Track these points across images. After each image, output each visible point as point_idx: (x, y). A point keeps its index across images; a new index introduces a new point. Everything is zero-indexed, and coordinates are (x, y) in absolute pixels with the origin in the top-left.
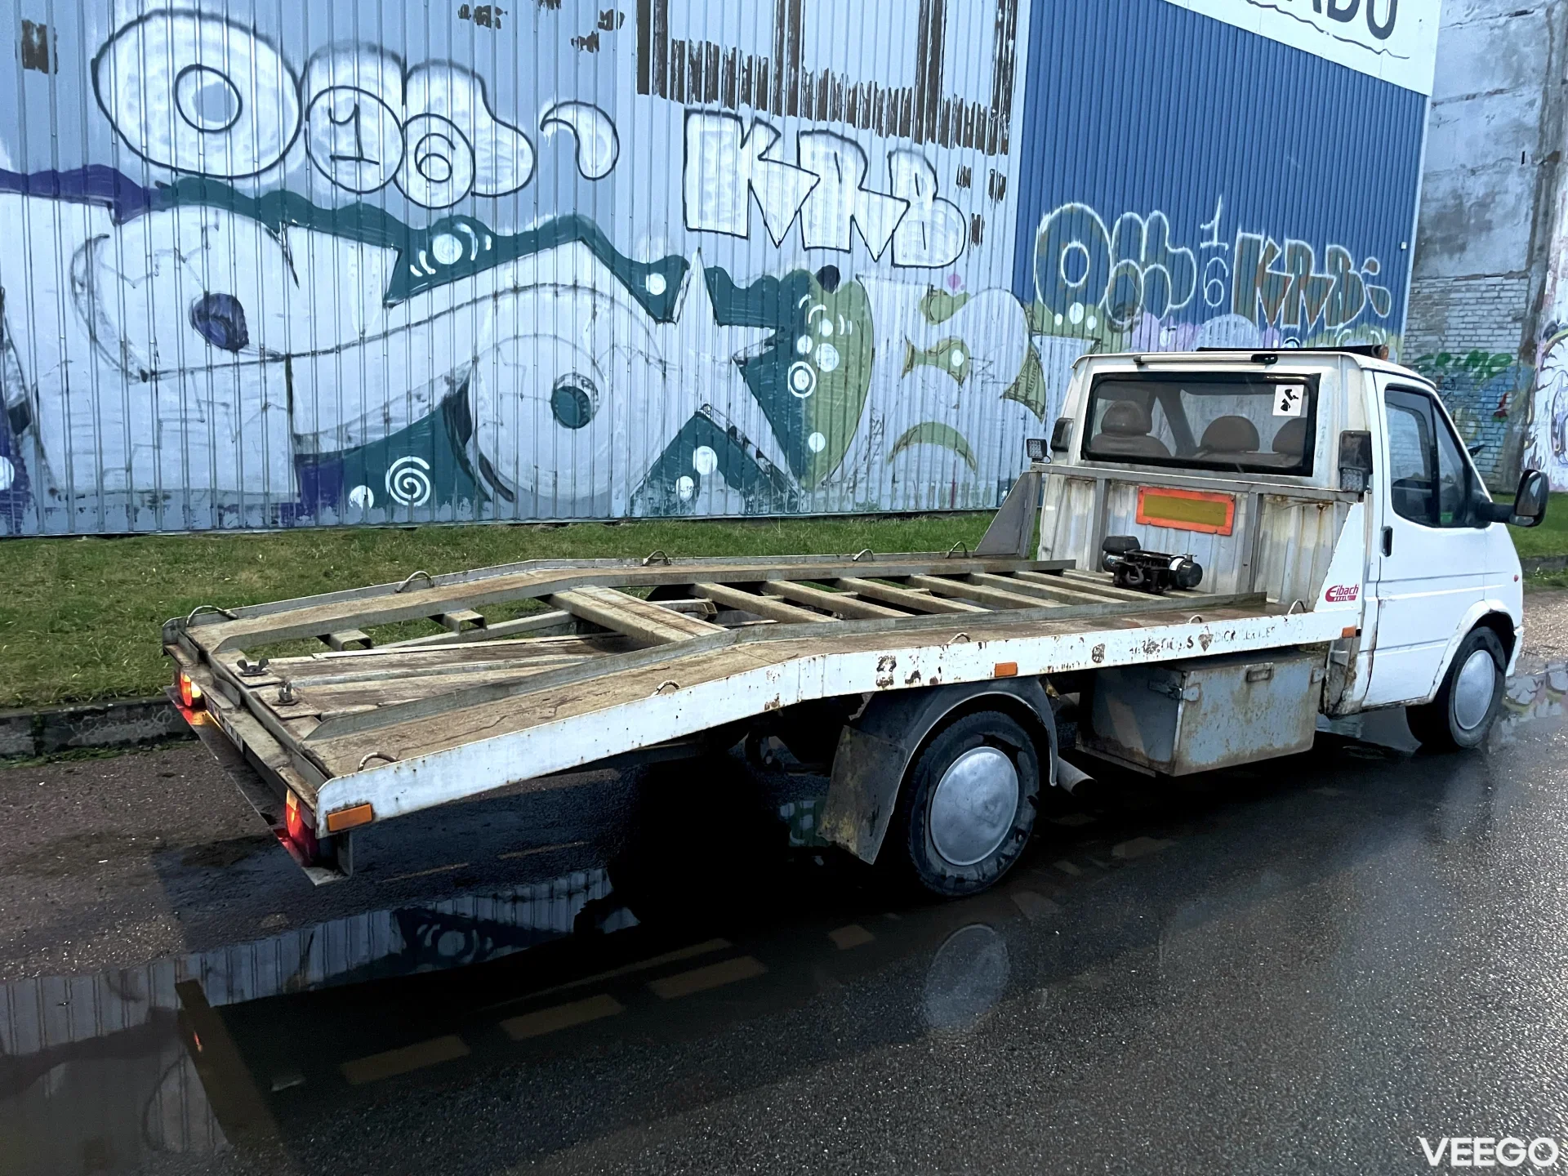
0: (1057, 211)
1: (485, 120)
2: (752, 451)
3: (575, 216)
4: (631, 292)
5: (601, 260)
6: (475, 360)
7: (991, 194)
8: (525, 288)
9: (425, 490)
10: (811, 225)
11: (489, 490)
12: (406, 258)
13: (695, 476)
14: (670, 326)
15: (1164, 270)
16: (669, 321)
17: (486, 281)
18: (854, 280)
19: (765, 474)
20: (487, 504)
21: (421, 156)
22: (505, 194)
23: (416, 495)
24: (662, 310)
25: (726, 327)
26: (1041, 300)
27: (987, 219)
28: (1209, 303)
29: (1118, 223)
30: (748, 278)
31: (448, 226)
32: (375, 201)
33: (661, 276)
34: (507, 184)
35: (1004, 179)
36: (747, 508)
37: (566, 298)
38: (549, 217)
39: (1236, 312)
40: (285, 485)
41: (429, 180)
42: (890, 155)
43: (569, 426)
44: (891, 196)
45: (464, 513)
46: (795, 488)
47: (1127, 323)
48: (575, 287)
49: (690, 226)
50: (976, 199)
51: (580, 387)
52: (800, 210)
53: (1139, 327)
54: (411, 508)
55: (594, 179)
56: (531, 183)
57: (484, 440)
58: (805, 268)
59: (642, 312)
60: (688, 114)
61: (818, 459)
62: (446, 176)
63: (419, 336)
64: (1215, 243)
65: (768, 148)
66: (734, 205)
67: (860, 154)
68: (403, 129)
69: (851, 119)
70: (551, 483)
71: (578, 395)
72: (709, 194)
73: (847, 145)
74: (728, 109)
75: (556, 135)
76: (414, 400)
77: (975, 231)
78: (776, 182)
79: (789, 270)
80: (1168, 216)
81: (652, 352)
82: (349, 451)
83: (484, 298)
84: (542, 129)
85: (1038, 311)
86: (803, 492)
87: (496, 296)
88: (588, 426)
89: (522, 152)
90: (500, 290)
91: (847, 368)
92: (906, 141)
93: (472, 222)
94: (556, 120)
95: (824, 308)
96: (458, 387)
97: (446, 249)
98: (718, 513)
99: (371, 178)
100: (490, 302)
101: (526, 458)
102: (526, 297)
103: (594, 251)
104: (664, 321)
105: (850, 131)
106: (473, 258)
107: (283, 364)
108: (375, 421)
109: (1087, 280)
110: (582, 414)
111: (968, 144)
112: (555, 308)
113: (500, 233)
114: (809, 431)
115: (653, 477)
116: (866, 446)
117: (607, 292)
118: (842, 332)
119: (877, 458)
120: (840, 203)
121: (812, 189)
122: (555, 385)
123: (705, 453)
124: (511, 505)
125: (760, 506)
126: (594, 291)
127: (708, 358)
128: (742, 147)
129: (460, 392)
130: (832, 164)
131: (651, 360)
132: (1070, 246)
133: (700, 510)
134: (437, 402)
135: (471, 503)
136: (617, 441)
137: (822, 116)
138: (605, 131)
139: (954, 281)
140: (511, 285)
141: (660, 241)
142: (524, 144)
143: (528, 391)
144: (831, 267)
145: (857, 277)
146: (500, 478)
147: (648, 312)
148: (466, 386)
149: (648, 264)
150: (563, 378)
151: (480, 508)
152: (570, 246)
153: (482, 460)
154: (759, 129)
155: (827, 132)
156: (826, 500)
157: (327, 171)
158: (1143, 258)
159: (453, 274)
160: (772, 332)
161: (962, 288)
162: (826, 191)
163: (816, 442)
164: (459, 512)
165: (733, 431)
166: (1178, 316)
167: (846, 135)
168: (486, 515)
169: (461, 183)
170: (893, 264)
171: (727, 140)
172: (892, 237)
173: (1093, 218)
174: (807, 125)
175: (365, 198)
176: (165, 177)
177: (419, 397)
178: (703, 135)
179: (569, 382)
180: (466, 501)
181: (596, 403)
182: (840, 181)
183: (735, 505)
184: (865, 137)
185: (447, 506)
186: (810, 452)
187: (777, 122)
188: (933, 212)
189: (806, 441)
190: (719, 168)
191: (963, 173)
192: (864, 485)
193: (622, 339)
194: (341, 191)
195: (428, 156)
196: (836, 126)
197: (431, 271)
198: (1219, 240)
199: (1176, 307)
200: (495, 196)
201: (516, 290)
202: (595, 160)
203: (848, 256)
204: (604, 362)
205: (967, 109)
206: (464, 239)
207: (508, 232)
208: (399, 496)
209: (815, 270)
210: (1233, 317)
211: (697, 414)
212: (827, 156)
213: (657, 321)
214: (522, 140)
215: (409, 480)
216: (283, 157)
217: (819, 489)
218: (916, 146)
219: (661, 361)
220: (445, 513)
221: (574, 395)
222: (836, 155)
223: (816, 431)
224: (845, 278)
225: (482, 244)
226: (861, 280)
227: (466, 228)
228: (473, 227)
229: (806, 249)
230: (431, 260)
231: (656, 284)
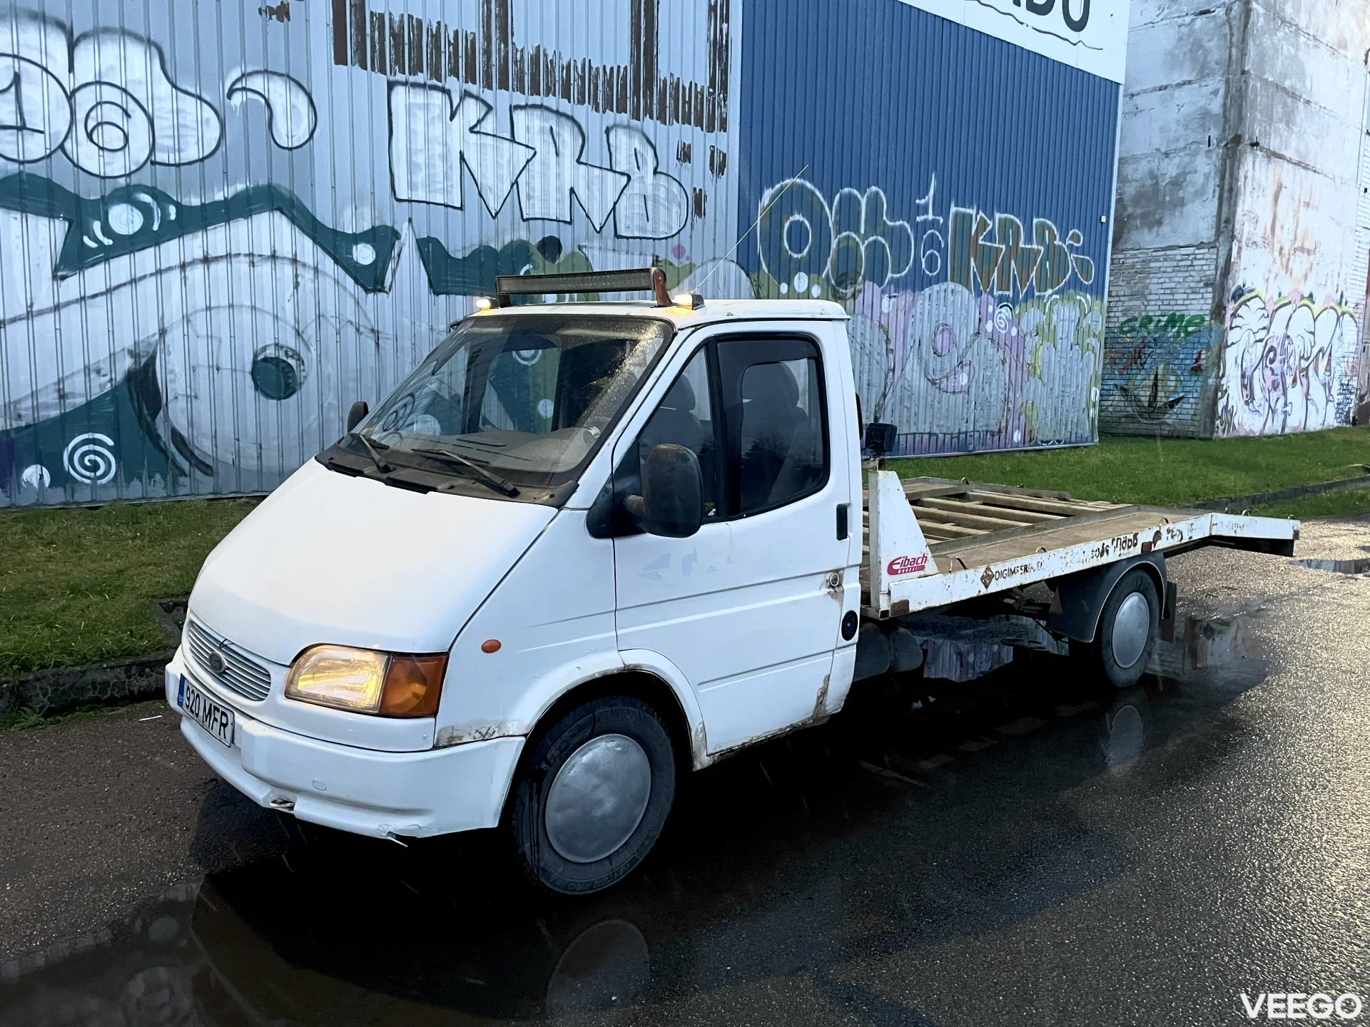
0: (778, 186)
1: (164, 88)
3: (270, 186)
4: (336, 261)
5: (303, 230)
6: (163, 332)
7: (712, 169)
8: (217, 259)
9: (109, 466)
10: (529, 197)
11: (185, 465)
12: (78, 229)
14: (381, 295)
15: (883, 241)
16: (380, 291)
17: (171, 251)
18: (577, 250)
20: (182, 479)
21: (91, 124)
22: (190, 163)
23: (99, 473)
24: (372, 280)
25: (443, 296)
26: (766, 271)
27: (710, 193)
28: (927, 272)
29: (837, 197)
30: (464, 248)
31: (126, 195)
32: (37, 170)
33: (369, 246)
34: (191, 153)
35: (724, 155)
37: (265, 268)
38: (240, 187)
39: (952, 280)
41: (102, 149)
42: (608, 131)
43: (273, 398)
44: (611, 170)
45: (158, 490)
47: (850, 291)
48: (274, 257)
49: (399, 196)
50: (698, 174)
51: (285, 358)
52: (516, 182)
53: (861, 295)
54: (93, 487)
55: (290, 149)
56: (219, 152)
57: (177, 414)
58: (524, 238)
59: (349, 282)
60: (391, 86)
61: (546, 424)
62: (122, 144)
63: (98, 309)
64: (930, 216)
65: (479, 122)
66: (446, 176)
67: (576, 129)
68: (71, 96)
69: (566, 95)
70: (255, 455)
71: (282, 365)
72: (418, 165)
73: (563, 120)
74: (434, 82)
75: (245, 105)
76: (93, 375)
77: (698, 204)
78: (490, 153)
79: (508, 239)
80: (885, 192)
81: (363, 322)
82: (19, 429)
83: (170, 269)
84: (229, 97)
85: (763, 280)
87: (183, 266)
88: (294, 397)
89: (208, 120)
90: (188, 260)
92: (624, 118)
93: (153, 192)
94: (244, 89)
96: (143, 361)
97: (124, 219)
99: (34, 146)
100: (178, 271)
101: (227, 430)
102: (219, 268)
103: (293, 220)
104: (375, 291)
105: (565, 106)
106: (156, 228)
108: (48, 398)
109: (809, 252)
110: (287, 385)
111: (686, 120)
112: (252, 279)
113: (185, 202)
114: (536, 398)
117: (310, 261)
120: (558, 176)
121: (528, 162)
122: (255, 356)
123: (424, 422)
124: (211, 479)
126: (294, 261)
127: (425, 327)
128: (452, 118)
129: (147, 364)
130: (548, 137)
131: (362, 329)
132: (791, 219)
134: (120, 376)
135: (164, 478)
136: (329, 410)
137: (535, 91)
138: (302, 101)
139: (679, 251)
140: (199, 254)
141: (367, 211)
142: (209, 112)
143: (225, 362)
144: (552, 238)
145: (580, 247)
146: (196, 453)
147: (357, 281)
148: (153, 358)
149: (354, 234)
150: (264, 349)
151: (175, 483)
152: (266, 215)
153: (175, 434)
154: (470, 102)
155: (541, 107)
158: (862, 231)
159: (133, 244)
161: (687, 259)
162: (544, 164)
163: (545, 408)
164: (150, 488)
165: (455, 398)
166: (899, 285)
167: (561, 110)
168: (182, 491)
169: (139, 150)
170: (617, 236)
171: (435, 112)
172: (614, 209)
173: (813, 193)
174: (520, 99)
175: (29, 168)
177: (98, 372)
178: (409, 108)
179: (271, 352)
180: (158, 477)
181: (303, 374)
182: (557, 154)
184: (582, 112)
185: (136, 483)
186: (540, 417)
187: (488, 95)
188: (656, 186)
189: (535, 408)
190: (427, 140)
191: (683, 149)
193: (329, 308)
194: (1, 160)
195: (100, 124)
196: (551, 101)
197: (108, 242)
198: (934, 214)
199: (895, 276)
200: (178, 165)
201: (206, 260)
202: (291, 129)
203: (569, 227)
204: (310, 332)
205: (684, 88)
206: (146, 210)
207: (195, 202)
208: (80, 475)
209: (535, 240)
210: (951, 285)
212: (542, 130)
213: (367, 291)
214: (205, 106)
215: (92, 457)
218: (634, 122)
219: (373, 330)
220: (135, 490)
221: (277, 366)
222: (551, 128)
223: (545, 398)
224: (567, 248)
225: (165, 214)
226: (584, 250)
227: (146, 198)
228: (154, 197)
229: (524, 220)
230: (107, 230)
231: (364, 254)
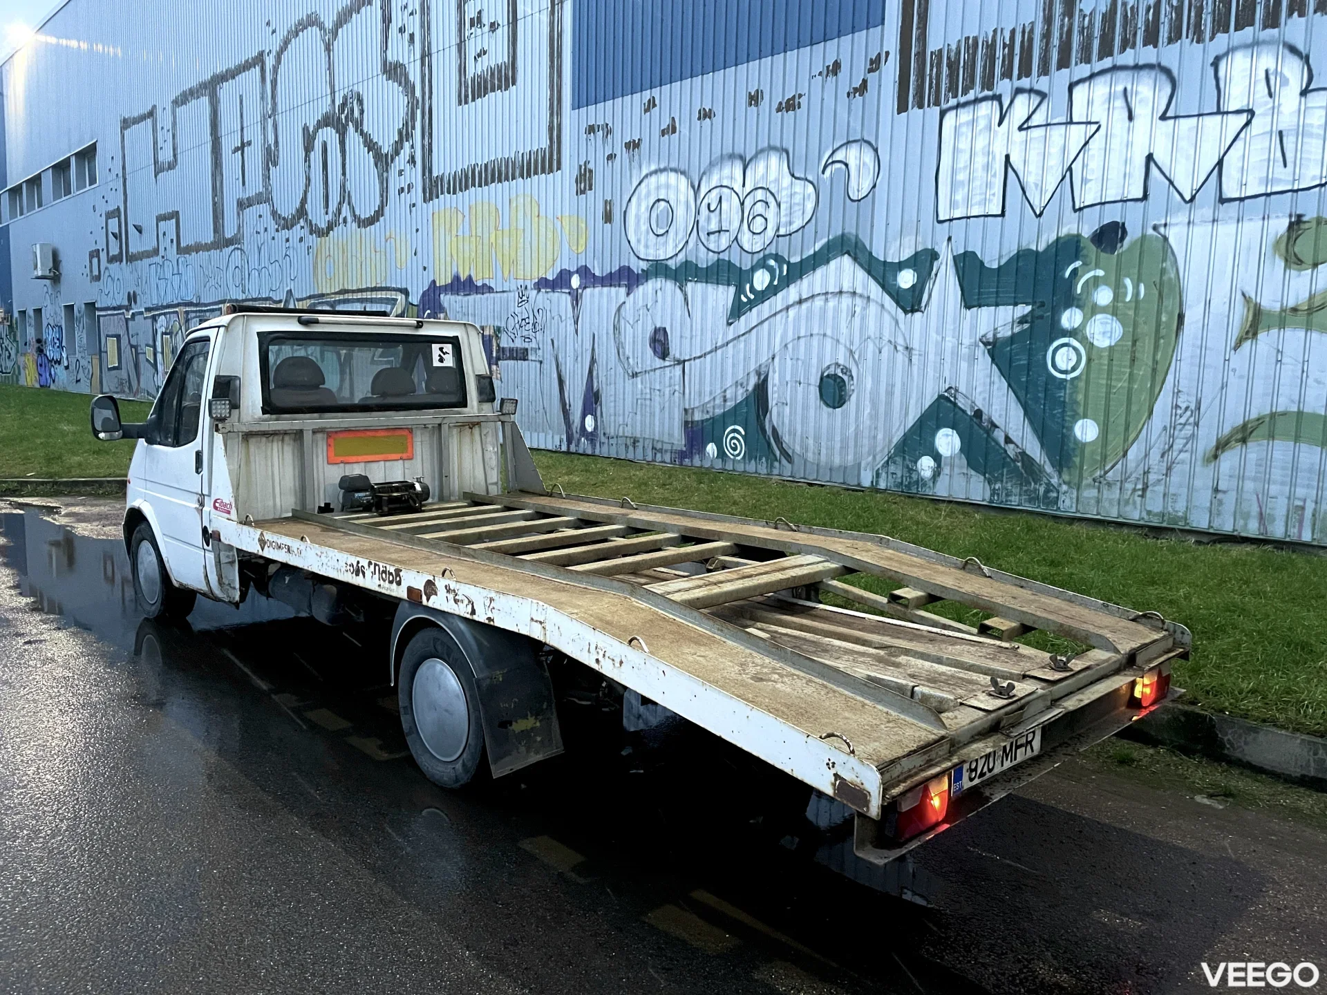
1: (787, 179)
2: (999, 436)
3: (843, 235)
4: (883, 287)
5: (861, 266)
6: (773, 358)
8: (806, 300)
9: (742, 449)
10: (1084, 182)
11: (778, 453)
12: (740, 291)
13: (937, 457)
14: (918, 315)
16: (917, 311)
17: (783, 298)
18: (1150, 231)
19: (1014, 461)
20: (776, 464)
21: (750, 219)
22: (797, 231)
23: (737, 453)
24: (911, 302)
25: (974, 310)
30: (1000, 257)
31: (762, 264)
32: (725, 256)
33: (912, 271)
34: (798, 223)
36: (992, 495)
37: (834, 302)
38: (825, 240)
40: (678, 439)
41: (754, 233)
43: (831, 407)
44: (1219, 112)
45: (763, 469)
46: (1055, 481)
48: (840, 292)
49: (941, 218)
51: (840, 375)
52: (1070, 169)
54: (733, 461)
55: (859, 201)
56: (814, 218)
57: (776, 415)
58: (1074, 231)
59: (892, 305)
60: (943, 114)
61: (1087, 450)
62: (763, 228)
65: (1030, 116)
66: (988, 185)
67: (1163, 77)
68: (742, 204)
70: (817, 451)
71: (838, 380)
72: (962, 183)
73: (1143, 73)
74: (987, 93)
75: (832, 174)
76: (739, 388)
78: (1039, 148)
79: (1053, 237)
81: (900, 341)
82: (707, 420)
83: (780, 311)
84: (823, 171)
86: (1065, 488)
87: (788, 308)
88: (844, 406)
89: (809, 195)
90: (790, 303)
91: (1134, 342)
92: (1248, 33)
93: (777, 258)
94: (833, 162)
95: (1100, 273)
96: (762, 377)
97: (761, 280)
98: (960, 496)
99: (724, 241)
100: (784, 312)
102: (804, 306)
103: (855, 259)
104: (913, 311)
105: (1149, 55)
106: (776, 283)
107: (681, 366)
108: (719, 401)
110: (841, 396)
112: (823, 312)
113: (793, 260)
114: (1075, 419)
115: (895, 454)
116: (1165, 438)
117: (864, 291)
118: (1128, 299)
119: (1182, 456)
120: (1129, 145)
121: (1088, 141)
122: (822, 374)
123: (947, 435)
124: (789, 466)
125: (1007, 495)
126: (854, 293)
127: (954, 342)
128: (1000, 124)
129: (764, 380)
130: (1120, 103)
131: (899, 348)
133: (941, 490)
134: (750, 388)
135: (767, 461)
137: (1106, 52)
138: (871, 157)
140: (796, 298)
141: (911, 239)
142: (810, 189)
143: (804, 379)
144: (1115, 224)
145: (1155, 228)
146: (784, 445)
147: (898, 303)
148: (767, 377)
149: (900, 262)
150: (828, 367)
151: (772, 466)
152: (838, 259)
153: (774, 429)
154: (1022, 99)
155: (1111, 69)
156: (1098, 501)
157: (705, 243)
159: (763, 297)
160: (1029, 308)
163: (1086, 431)
164: (759, 467)
165: (978, 413)
168: (776, 472)
169: (770, 232)
170: (1223, 200)
171: (982, 123)
172: (1220, 163)
174: (1084, 71)
175: (721, 256)
176: (644, 265)
177: (741, 385)
178: (958, 129)
179: (832, 371)
180: (764, 459)
181: (852, 388)
182: (1131, 118)
183: (977, 489)
184: (1175, 52)
185: (753, 462)
187: (1042, 84)
189: (1071, 429)
192: (1160, 489)
193: (872, 329)
194: (711, 254)
195: (754, 218)
196: (1127, 57)
197: (752, 297)
200: (790, 234)
201: (800, 302)
202: (860, 185)
203: (1141, 205)
204: (860, 352)
206: (771, 270)
207: (798, 259)
208: (729, 452)
209: (1087, 232)
211: (941, 397)
212: (1110, 98)
213: (906, 312)
214: (809, 185)
215: (735, 441)
216: (687, 242)
217: (1089, 486)
218: (1268, 33)
219: (907, 348)
220: (751, 467)
221: (835, 381)
222: (1125, 90)
223: (1085, 416)
224: (1133, 234)
225: (781, 272)
226: (1162, 230)
227: (772, 262)
228: (776, 261)
229: (1075, 211)
230: (752, 290)
231: (906, 279)
